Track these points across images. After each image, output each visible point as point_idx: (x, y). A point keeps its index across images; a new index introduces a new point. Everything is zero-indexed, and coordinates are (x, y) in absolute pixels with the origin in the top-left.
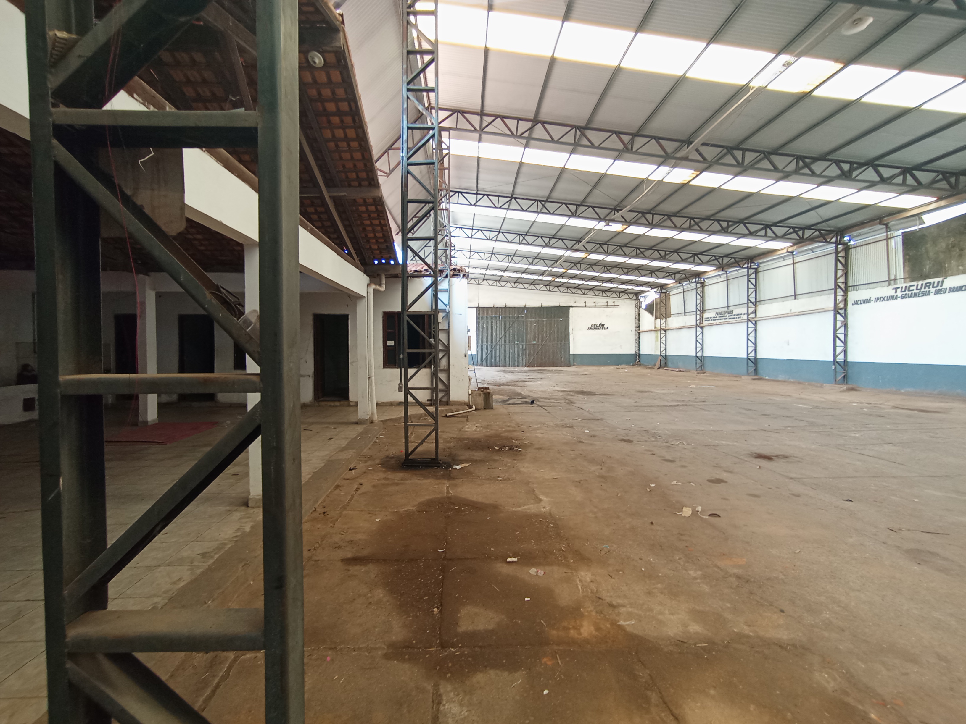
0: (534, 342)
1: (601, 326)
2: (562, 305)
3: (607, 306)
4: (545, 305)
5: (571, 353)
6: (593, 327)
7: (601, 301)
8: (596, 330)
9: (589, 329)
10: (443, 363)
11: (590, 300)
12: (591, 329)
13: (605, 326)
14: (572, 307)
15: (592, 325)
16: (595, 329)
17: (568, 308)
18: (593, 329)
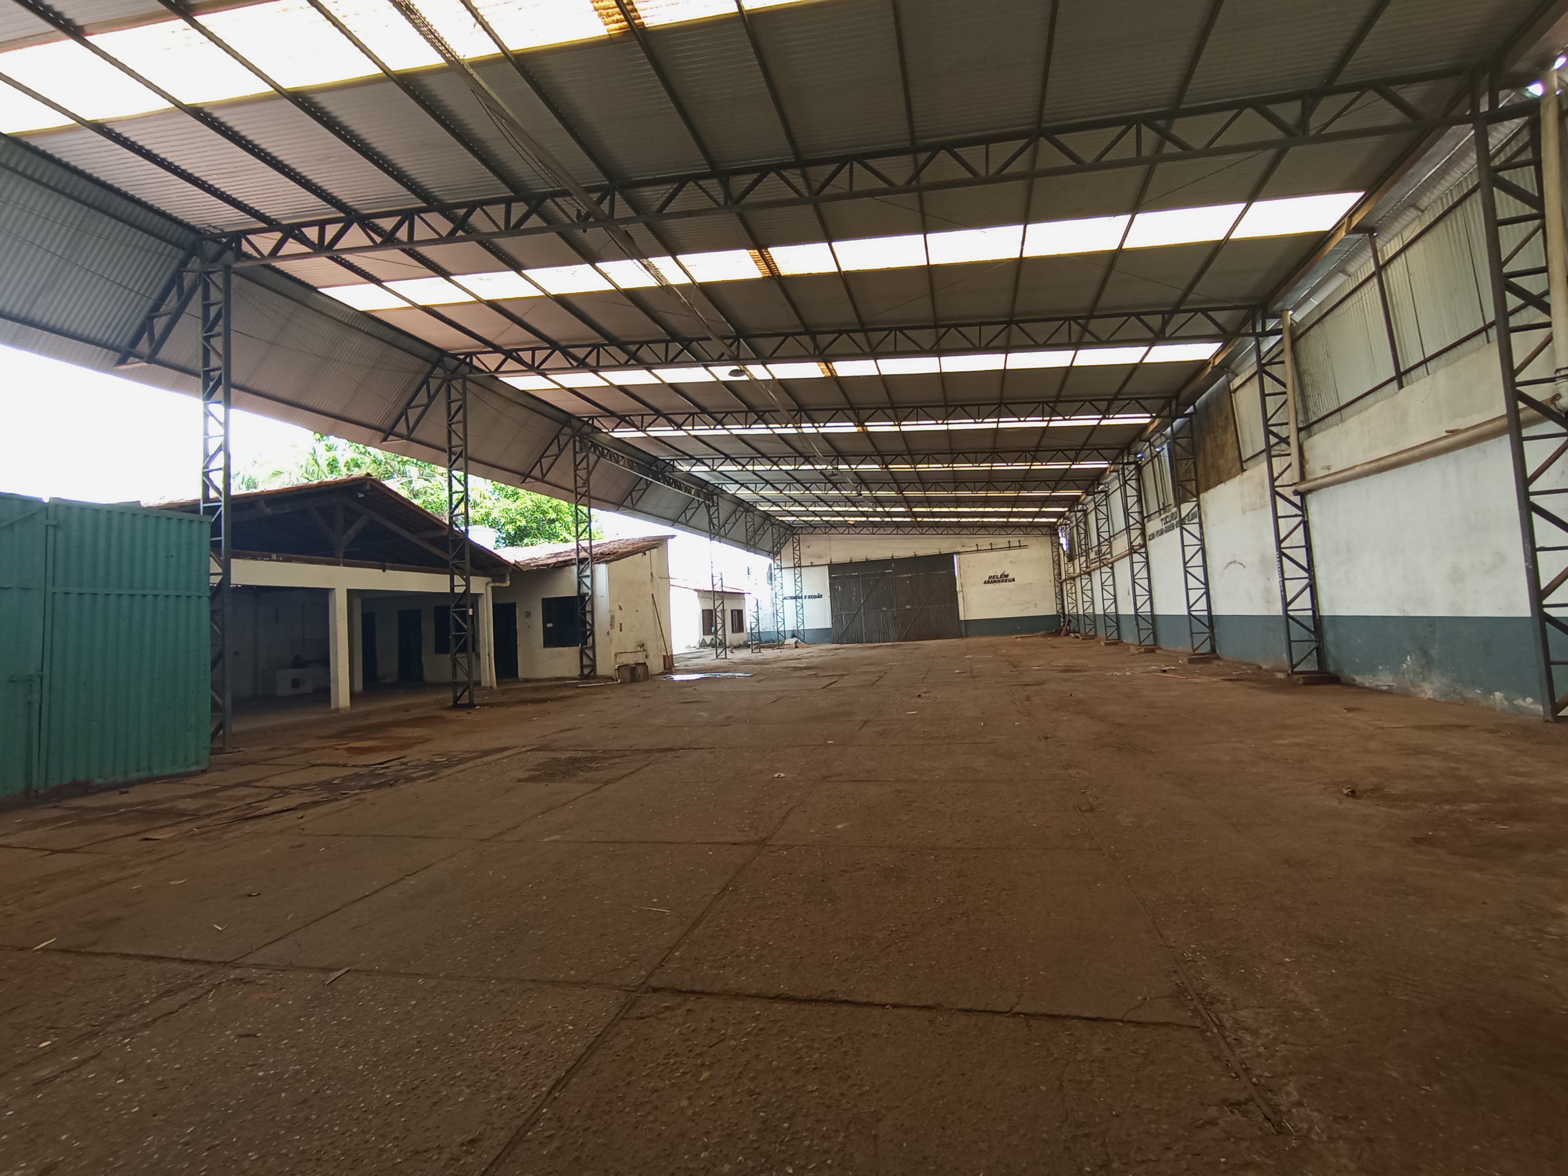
0: (908, 607)
1: (1004, 578)
2: (945, 551)
3: (1010, 547)
4: (920, 553)
5: (962, 618)
6: (992, 580)
7: (1002, 541)
8: (997, 584)
9: (985, 582)
10: (590, 640)
11: (984, 542)
12: (989, 582)
13: (1010, 577)
14: (958, 553)
15: (990, 577)
16: (995, 582)
17: (950, 556)
18: (992, 582)
